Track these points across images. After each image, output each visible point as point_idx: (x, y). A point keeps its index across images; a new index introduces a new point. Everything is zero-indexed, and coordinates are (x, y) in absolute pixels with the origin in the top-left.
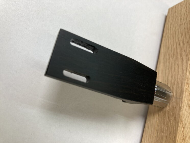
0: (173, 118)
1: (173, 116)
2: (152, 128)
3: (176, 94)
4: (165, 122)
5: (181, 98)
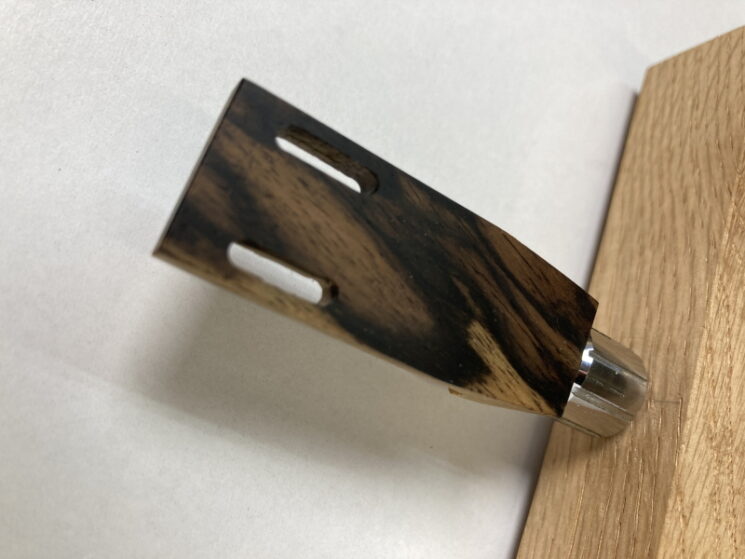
0: (647, 478)
1: (647, 470)
2: (559, 516)
4: (615, 495)
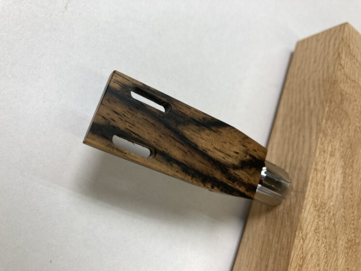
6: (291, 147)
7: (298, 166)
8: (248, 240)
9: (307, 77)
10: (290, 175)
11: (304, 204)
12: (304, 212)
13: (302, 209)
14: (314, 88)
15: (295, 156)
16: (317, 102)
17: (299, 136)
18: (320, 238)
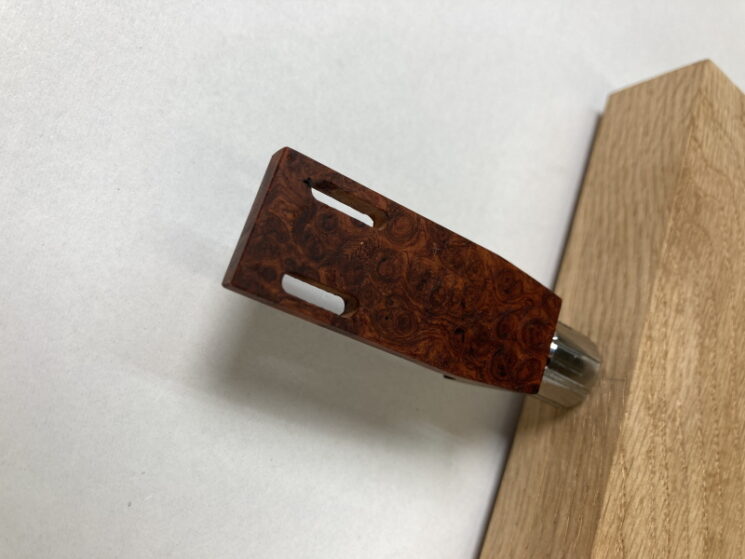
3: (614, 368)
5: (626, 380)
6: (600, 297)
7: (616, 331)
8: (517, 473)
9: (630, 162)
10: (600, 349)
11: (629, 403)
12: (629, 419)
13: (624, 411)
14: (645, 184)
15: (609, 312)
16: (651, 210)
17: (616, 274)
18: (657, 468)
